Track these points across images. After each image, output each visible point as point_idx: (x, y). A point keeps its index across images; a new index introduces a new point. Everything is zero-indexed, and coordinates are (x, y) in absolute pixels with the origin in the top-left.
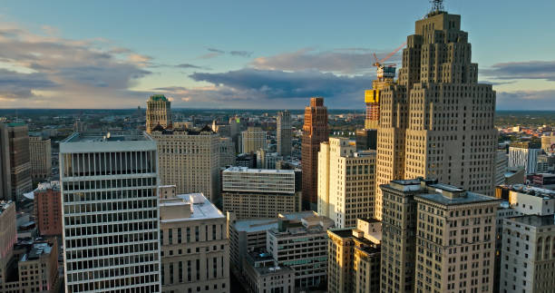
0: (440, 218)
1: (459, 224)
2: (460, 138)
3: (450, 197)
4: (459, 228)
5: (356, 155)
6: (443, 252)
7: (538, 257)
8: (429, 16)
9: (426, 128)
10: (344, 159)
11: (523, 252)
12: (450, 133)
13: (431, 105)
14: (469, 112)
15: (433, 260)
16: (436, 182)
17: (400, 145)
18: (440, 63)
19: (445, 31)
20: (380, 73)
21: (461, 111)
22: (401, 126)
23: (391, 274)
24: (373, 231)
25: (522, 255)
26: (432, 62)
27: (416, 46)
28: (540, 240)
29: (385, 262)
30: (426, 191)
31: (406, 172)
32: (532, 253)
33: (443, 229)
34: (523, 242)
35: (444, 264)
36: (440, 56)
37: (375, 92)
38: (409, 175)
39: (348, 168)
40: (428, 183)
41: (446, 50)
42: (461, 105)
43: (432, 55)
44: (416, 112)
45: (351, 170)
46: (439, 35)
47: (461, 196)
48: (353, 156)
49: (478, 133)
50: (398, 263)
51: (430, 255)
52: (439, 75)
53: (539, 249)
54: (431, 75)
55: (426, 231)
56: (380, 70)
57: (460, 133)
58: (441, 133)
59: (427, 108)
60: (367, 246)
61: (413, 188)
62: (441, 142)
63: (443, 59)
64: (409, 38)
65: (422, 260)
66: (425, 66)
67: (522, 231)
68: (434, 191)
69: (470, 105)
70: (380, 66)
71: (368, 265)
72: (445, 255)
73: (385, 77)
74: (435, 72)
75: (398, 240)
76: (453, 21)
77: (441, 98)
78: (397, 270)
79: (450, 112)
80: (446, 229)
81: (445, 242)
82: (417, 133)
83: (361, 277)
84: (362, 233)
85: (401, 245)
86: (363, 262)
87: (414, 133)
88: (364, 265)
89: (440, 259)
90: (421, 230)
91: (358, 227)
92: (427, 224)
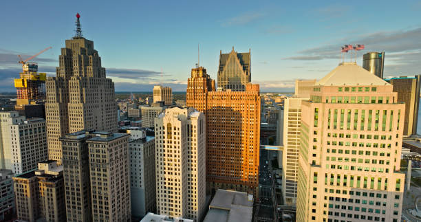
0: (104, 149)
1: (113, 150)
2: (100, 106)
3: (106, 137)
4: (114, 151)
5: (26, 122)
6: (107, 166)
7: (144, 157)
8: (74, 38)
9: (82, 102)
10: (17, 127)
11: (138, 156)
12: (95, 104)
13: (84, 89)
14: (103, 92)
15: (102, 172)
16: (95, 131)
17: (64, 113)
18: (85, 66)
19: (86, 49)
20: (26, 68)
21: (99, 92)
22: (63, 102)
23: (73, 189)
24: (51, 168)
25: (138, 158)
26: (80, 65)
27: (67, 55)
28: (144, 149)
29: (68, 183)
30: (90, 137)
31: (70, 128)
32: (142, 156)
33: (106, 154)
34: (137, 152)
35: (108, 173)
36: (85, 62)
37: (23, 81)
38: (72, 130)
39: (21, 132)
40: (90, 132)
41: (88, 59)
42: (99, 89)
43: (80, 61)
44: (74, 92)
45: (24, 133)
46: (83, 51)
47: (110, 135)
48: (23, 123)
49: (109, 103)
50: (78, 181)
51: (99, 170)
52: (86, 73)
53: (144, 153)
54: (81, 72)
55: (95, 158)
56: (25, 66)
57: (100, 104)
58: (91, 104)
59: (81, 91)
60: (50, 178)
61: (82, 136)
62: (91, 109)
63: (87, 63)
64: (62, 49)
65: (94, 174)
66: (76, 67)
67: (137, 147)
68: (96, 136)
69: (103, 89)
70: (24, 63)
71: (54, 189)
72: (108, 167)
73: (30, 71)
74: (83, 71)
75: (77, 168)
76: (90, 44)
77: (89, 85)
78: (78, 185)
79: (94, 93)
80: (107, 154)
81: (108, 160)
82: (77, 105)
83: (49, 199)
84: (44, 171)
85: (79, 170)
86: (50, 188)
87: (73, 105)
88: (51, 190)
89: (106, 171)
90: (92, 158)
91: (39, 168)
92: (95, 154)
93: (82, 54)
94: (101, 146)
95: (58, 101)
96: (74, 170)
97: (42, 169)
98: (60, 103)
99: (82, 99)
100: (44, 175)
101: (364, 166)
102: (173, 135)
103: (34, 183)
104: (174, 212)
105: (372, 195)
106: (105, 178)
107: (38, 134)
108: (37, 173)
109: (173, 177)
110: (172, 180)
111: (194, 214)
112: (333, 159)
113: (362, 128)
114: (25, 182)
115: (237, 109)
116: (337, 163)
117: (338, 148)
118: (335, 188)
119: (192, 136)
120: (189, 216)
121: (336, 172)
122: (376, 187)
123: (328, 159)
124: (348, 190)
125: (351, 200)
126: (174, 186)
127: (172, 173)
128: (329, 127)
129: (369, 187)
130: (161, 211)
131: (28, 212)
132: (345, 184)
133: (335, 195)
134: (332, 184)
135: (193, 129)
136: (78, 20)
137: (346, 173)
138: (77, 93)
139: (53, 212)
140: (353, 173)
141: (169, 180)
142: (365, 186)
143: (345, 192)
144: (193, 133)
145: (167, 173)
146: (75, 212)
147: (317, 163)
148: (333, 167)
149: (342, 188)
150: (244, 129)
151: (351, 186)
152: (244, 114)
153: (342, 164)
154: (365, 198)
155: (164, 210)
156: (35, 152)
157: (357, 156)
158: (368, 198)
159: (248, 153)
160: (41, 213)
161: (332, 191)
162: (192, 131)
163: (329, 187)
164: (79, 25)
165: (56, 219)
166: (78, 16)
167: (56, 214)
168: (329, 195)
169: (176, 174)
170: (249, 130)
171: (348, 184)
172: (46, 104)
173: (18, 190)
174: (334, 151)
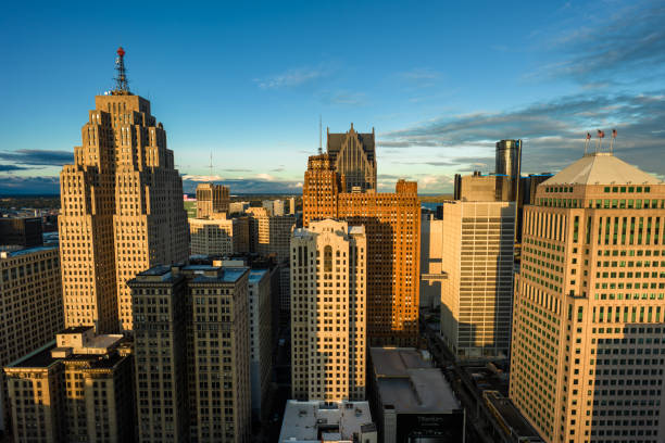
0: (225, 297)
2: (168, 221)
3: (214, 275)
5: (4, 256)
6: (232, 328)
7: (263, 306)
9: (145, 212)
12: (162, 216)
13: (147, 189)
14: (171, 194)
15: (220, 340)
16: (186, 265)
18: (143, 146)
19: (142, 114)
22: (98, 213)
23: (155, 377)
24: (87, 341)
26: (134, 145)
27: (103, 123)
29: (143, 366)
32: (256, 305)
33: (231, 306)
41: (146, 132)
42: (166, 189)
44: (128, 195)
46: (137, 117)
49: (178, 214)
50: (167, 360)
51: (214, 336)
52: (144, 159)
54: (134, 157)
55: (207, 315)
57: (167, 216)
58: (157, 217)
59: (143, 192)
62: (157, 226)
65: (204, 344)
69: (171, 188)
71: (110, 382)
72: (235, 329)
74: (138, 155)
77: (153, 182)
78: (167, 369)
79: (161, 196)
80: (233, 305)
81: (234, 317)
82: (134, 219)
83: (96, 402)
84: (71, 349)
85: (171, 340)
86: (99, 381)
87: (124, 219)
88: (104, 385)
89: (229, 336)
90: (201, 314)
91: (59, 345)
92: (207, 307)
93: (135, 123)
94: (219, 291)
95: (89, 211)
96: (159, 340)
97: (67, 345)
98: (93, 217)
99: (144, 206)
100: (72, 356)
101: (641, 292)
102: (334, 266)
103: (56, 376)
104: (334, 393)
105: (649, 331)
106: (226, 348)
107: (26, 277)
108: (55, 355)
109: (334, 335)
110: (331, 340)
111: (359, 392)
112: (604, 286)
113: (640, 242)
114: (38, 375)
115: (386, 220)
116: (608, 291)
117: (610, 270)
118: (606, 326)
119: (356, 264)
120: (356, 395)
121: (606, 303)
122: (654, 321)
123: (597, 286)
124: (622, 326)
125: (624, 341)
126: (334, 350)
127: (331, 329)
128: (599, 242)
129: (645, 321)
130: (310, 393)
131: (43, 434)
132: (617, 320)
133: (605, 336)
134: (601, 320)
135: (360, 254)
136: (121, 59)
137: (619, 303)
138: (133, 196)
139: (106, 426)
140: (628, 303)
141: (326, 340)
142: (641, 320)
143: (617, 331)
144: (360, 261)
145: (322, 329)
146: (159, 419)
147: (577, 293)
148: (603, 297)
149: (614, 326)
150: (397, 250)
151: (625, 321)
152: (397, 228)
153: (616, 291)
154: (641, 336)
155: (315, 393)
156: (22, 314)
157: (634, 280)
158: (646, 336)
159: (404, 287)
160: (68, 432)
161: (601, 331)
162: (357, 257)
163: (598, 326)
164: (122, 69)
165: (113, 438)
166: (122, 53)
167: (113, 429)
168: (598, 336)
169: (338, 329)
170: (404, 251)
171: (621, 319)
172: (61, 219)
173: (17, 394)
174: (605, 275)
